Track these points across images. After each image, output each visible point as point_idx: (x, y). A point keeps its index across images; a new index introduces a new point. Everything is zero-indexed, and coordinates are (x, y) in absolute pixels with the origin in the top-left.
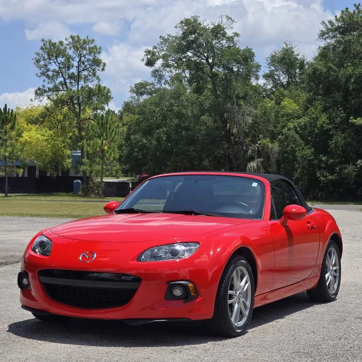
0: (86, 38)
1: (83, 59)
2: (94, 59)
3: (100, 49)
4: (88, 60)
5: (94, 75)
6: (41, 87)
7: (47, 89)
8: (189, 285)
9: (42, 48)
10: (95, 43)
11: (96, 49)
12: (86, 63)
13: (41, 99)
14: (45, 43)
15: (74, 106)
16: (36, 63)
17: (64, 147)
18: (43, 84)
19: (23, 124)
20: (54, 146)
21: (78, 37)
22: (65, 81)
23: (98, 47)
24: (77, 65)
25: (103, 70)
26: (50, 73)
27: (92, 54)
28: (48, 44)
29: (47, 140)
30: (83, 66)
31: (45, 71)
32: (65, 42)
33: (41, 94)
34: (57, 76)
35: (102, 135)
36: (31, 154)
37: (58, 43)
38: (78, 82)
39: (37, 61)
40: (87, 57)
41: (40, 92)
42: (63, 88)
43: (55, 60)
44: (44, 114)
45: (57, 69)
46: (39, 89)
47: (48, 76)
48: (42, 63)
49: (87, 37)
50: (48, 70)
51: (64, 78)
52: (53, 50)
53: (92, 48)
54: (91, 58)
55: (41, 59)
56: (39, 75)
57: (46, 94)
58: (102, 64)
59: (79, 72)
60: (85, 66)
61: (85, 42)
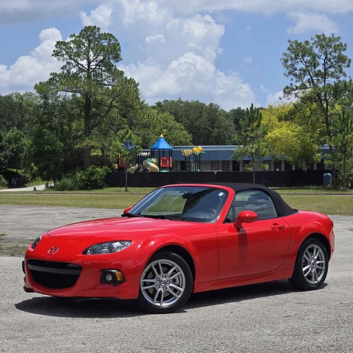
0: (331, 36)
1: (329, 56)
2: (339, 56)
3: (345, 46)
4: (334, 57)
5: (341, 72)
6: (289, 85)
7: (295, 88)
8: (116, 273)
9: (289, 49)
10: (340, 41)
11: (342, 46)
12: (332, 60)
13: (290, 96)
14: (292, 43)
15: (321, 102)
16: (284, 63)
17: (313, 142)
18: (291, 82)
19: (275, 121)
20: (302, 141)
21: (323, 35)
22: (312, 79)
23: (343, 45)
24: (323, 62)
25: (348, 66)
26: (297, 72)
27: (338, 51)
28: (294, 44)
29: (297, 136)
30: (329, 63)
31: (293, 70)
32: (311, 42)
33: (289, 93)
34: (304, 74)
35: (344, 130)
36: (281, 149)
37: (303, 43)
38: (325, 79)
39: (285, 61)
40: (333, 54)
41: (288, 91)
42: (310, 85)
43: (302, 60)
44: (292, 111)
45: (304, 67)
46: (287, 88)
47: (295, 75)
48: (289, 63)
49: (333, 35)
50: (296, 69)
51: (311, 76)
52: (299, 50)
53: (338, 45)
54: (337, 55)
55: (289, 59)
56: (287, 74)
57: (293, 92)
58: (347, 61)
59: (325, 69)
60: (332, 64)
61: (330, 40)
